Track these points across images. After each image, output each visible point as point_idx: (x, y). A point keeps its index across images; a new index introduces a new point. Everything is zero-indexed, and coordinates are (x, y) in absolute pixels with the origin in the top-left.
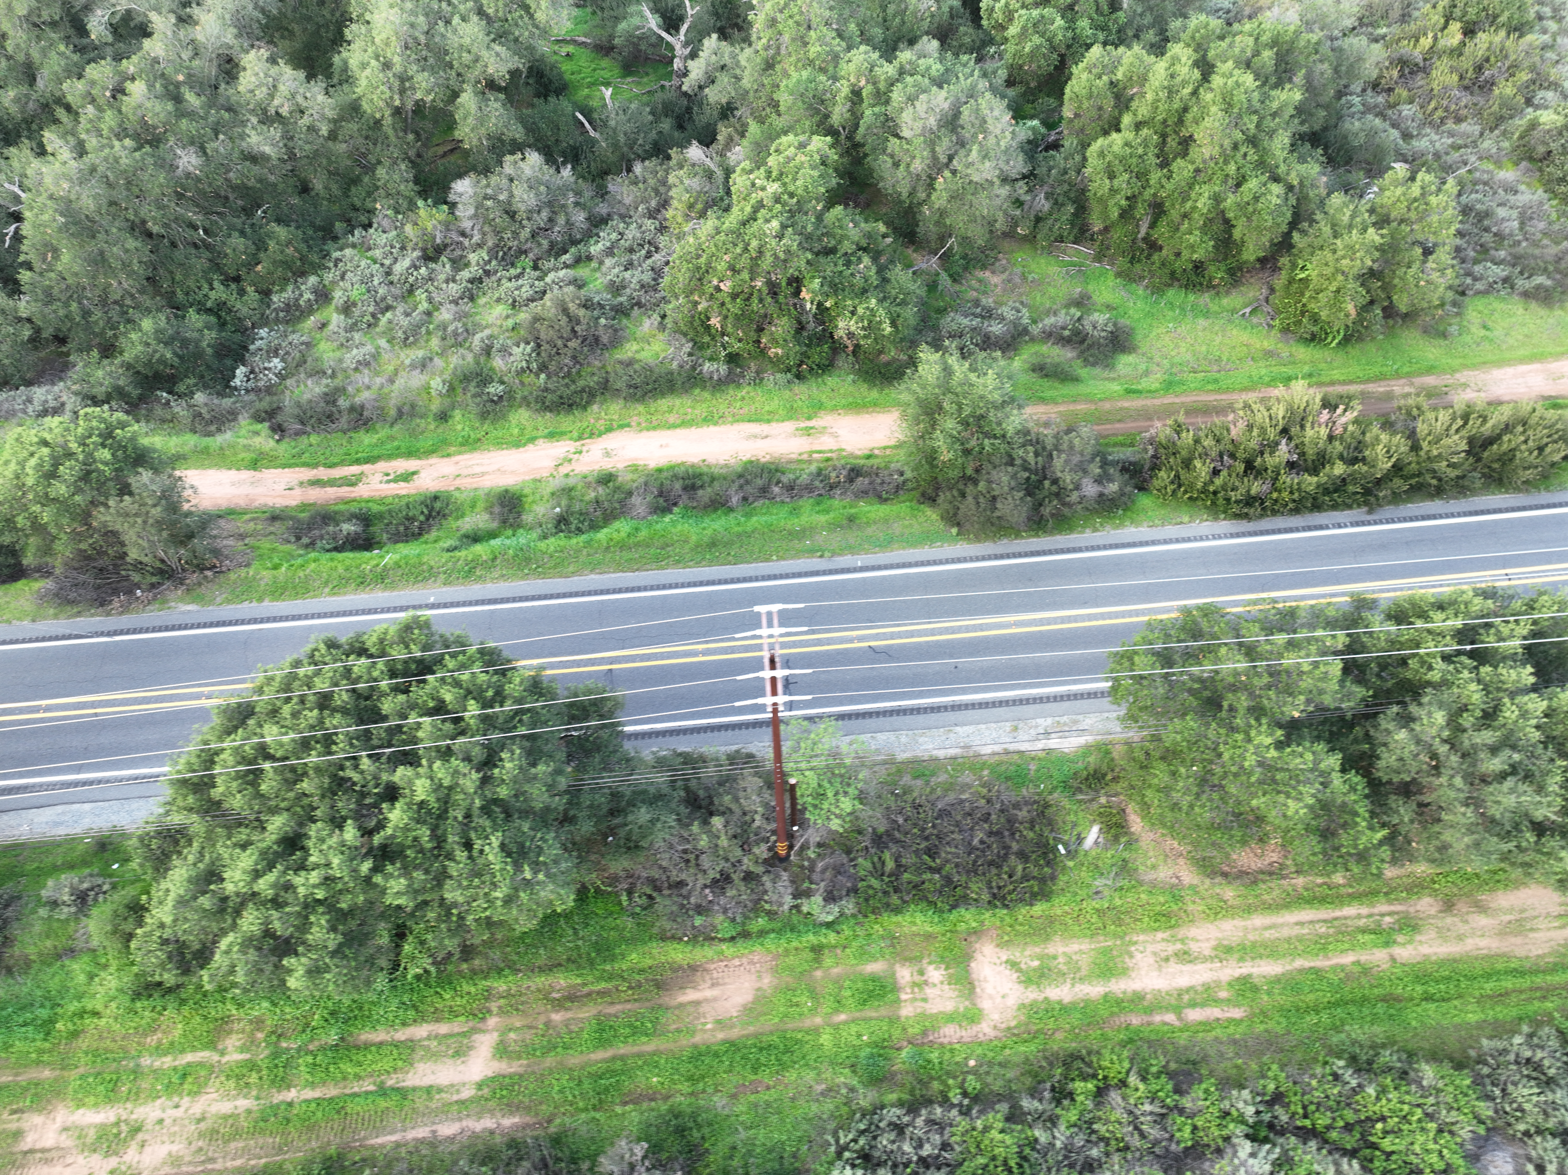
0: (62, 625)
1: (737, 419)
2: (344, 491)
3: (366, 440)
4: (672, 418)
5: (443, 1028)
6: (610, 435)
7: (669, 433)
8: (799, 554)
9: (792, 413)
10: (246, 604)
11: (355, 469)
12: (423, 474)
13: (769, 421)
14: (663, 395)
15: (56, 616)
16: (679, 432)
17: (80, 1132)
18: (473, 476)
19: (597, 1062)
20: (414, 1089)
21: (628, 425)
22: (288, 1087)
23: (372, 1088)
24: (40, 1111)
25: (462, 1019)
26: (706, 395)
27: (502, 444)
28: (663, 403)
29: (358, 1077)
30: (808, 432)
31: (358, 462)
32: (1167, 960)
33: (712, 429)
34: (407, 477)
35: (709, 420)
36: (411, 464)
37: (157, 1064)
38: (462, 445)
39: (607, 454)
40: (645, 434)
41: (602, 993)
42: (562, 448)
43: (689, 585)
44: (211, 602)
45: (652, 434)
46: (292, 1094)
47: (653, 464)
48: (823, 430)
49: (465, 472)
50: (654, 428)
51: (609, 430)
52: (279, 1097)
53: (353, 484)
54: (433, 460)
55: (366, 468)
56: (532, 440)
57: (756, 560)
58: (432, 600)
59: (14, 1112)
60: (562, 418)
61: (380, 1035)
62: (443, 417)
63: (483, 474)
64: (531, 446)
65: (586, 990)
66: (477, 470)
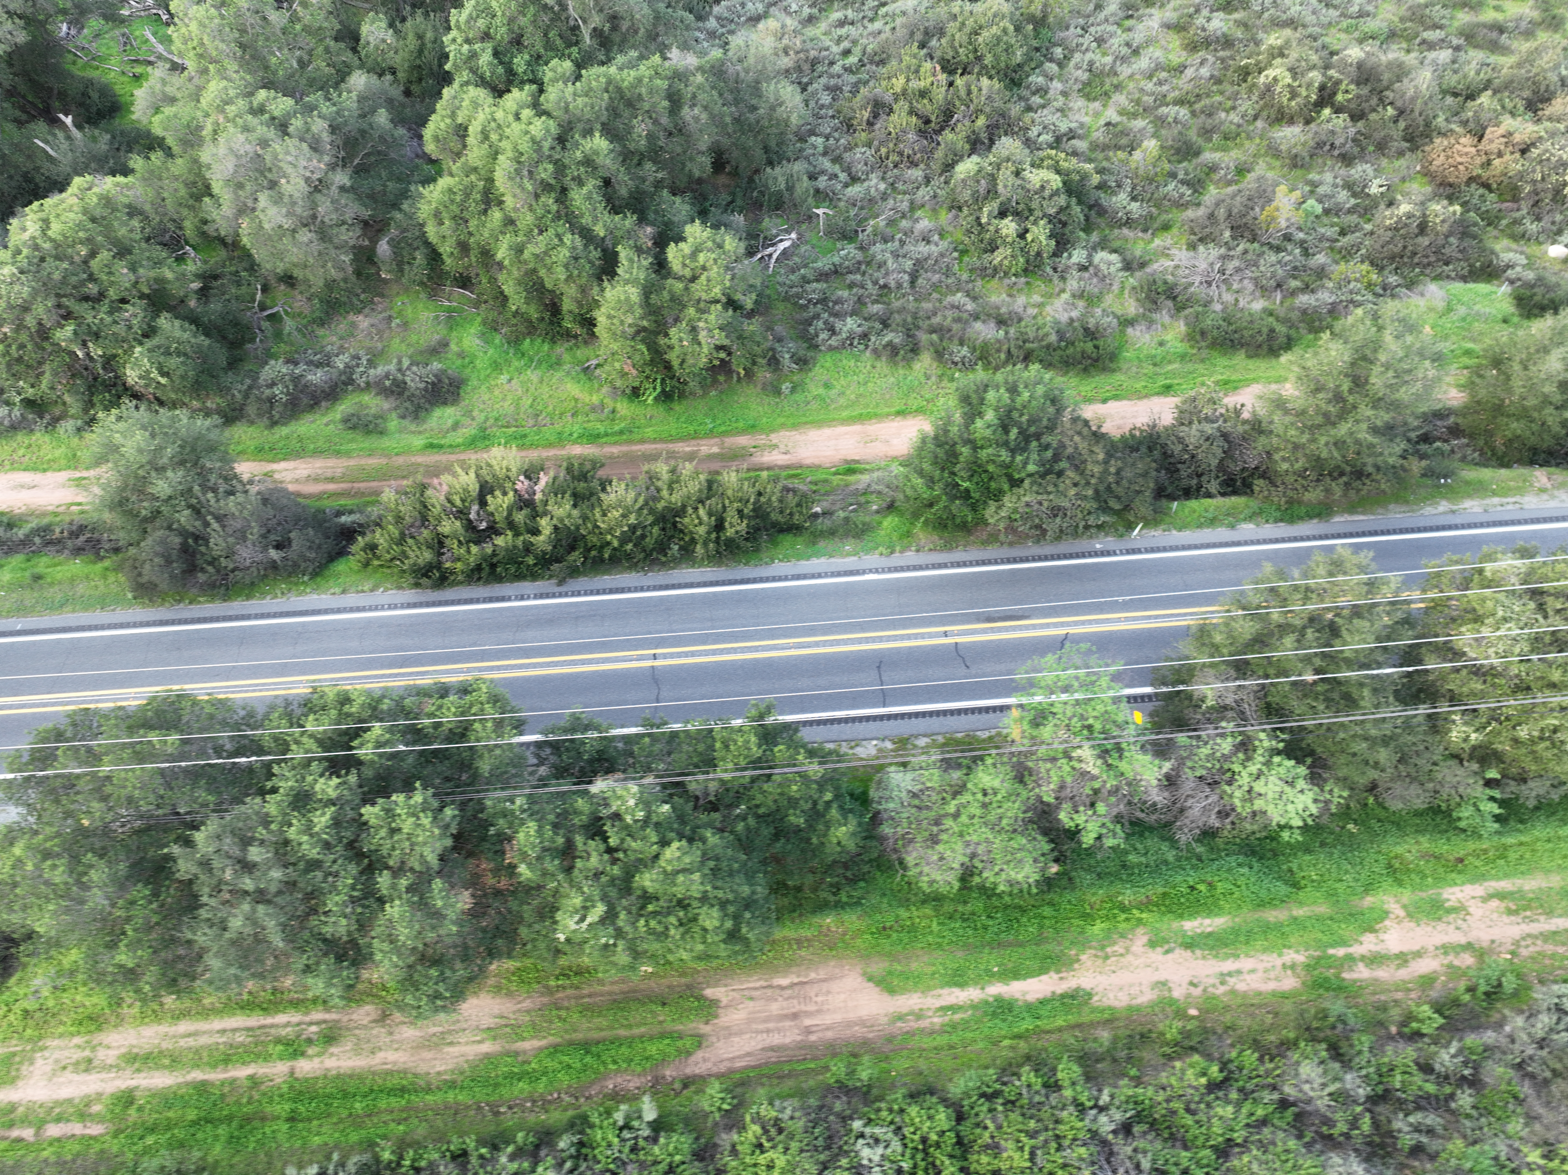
32: (64, 1068)
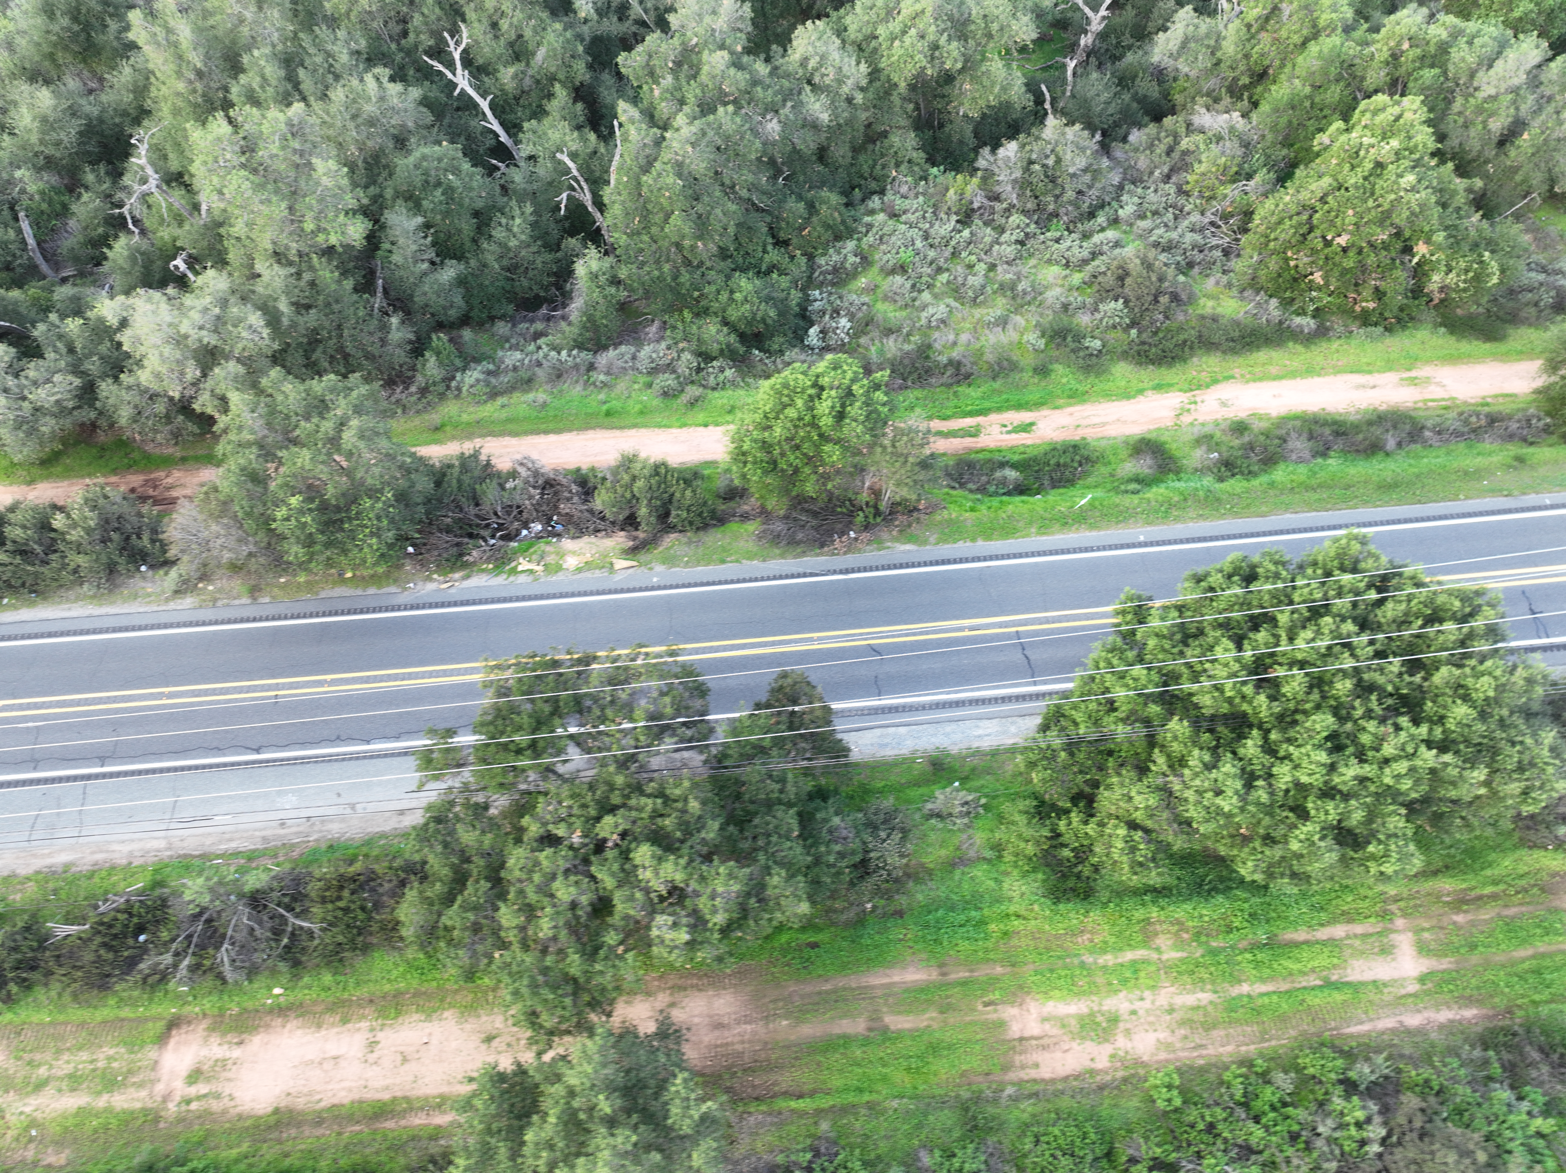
0: (790, 564)
1: (1338, 371)
2: (968, 442)
3: (971, 394)
4: (1273, 369)
5: (1359, 929)
6: (1219, 386)
7: (1276, 383)
8: (1482, 493)
9: (1389, 366)
10: (961, 544)
11: (968, 422)
12: (1041, 425)
13: (1370, 372)
14: (1258, 348)
15: (782, 556)
16: (1285, 383)
17: (1062, 1022)
18: (1094, 426)
19: (1523, 960)
20: (1363, 984)
21: (1232, 377)
22: (1240, 982)
23: (1318, 982)
24: (1012, 1004)
25: (1372, 920)
26: (1299, 348)
27: (1109, 396)
28: (1262, 355)
29: (1303, 973)
30: (1413, 382)
31: (970, 414)
33: (1317, 380)
34: (1026, 428)
35: (1310, 371)
36: (1025, 416)
37: (1101, 961)
38: (1070, 397)
39: (1224, 404)
40: (1252, 385)
41: (1494, 897)
42: (1172, 401)
43: (1388, 523)
44: (925, 542)
45: (1258, 385)
46: (1245, 988)
47: (1274, 413)
48: (1427, 381)
49: (1084, 422)
50: (1260, 380)
51: (1215, 382)
52: (1235, 991)
53: (975, 435)
54: (1045, 412)
55: (980, 419)
56: (1141, 392)
57: (1443, 500)
58: (1142, 538)
59: (986, 1004)
60: (1163, 371)
61: (1301, 935)
62: (1042, 371)
63: (1104, 424)
64: (1141, 398)
65: (1473, 894)
66: (1096, 420)
